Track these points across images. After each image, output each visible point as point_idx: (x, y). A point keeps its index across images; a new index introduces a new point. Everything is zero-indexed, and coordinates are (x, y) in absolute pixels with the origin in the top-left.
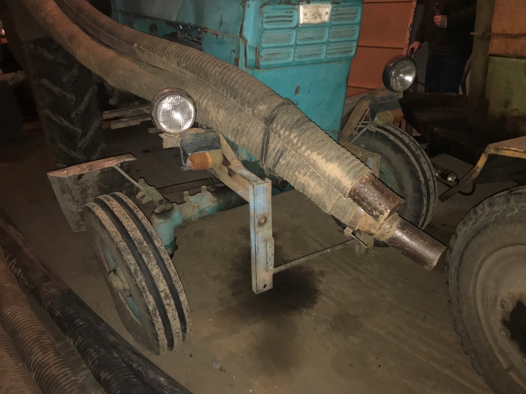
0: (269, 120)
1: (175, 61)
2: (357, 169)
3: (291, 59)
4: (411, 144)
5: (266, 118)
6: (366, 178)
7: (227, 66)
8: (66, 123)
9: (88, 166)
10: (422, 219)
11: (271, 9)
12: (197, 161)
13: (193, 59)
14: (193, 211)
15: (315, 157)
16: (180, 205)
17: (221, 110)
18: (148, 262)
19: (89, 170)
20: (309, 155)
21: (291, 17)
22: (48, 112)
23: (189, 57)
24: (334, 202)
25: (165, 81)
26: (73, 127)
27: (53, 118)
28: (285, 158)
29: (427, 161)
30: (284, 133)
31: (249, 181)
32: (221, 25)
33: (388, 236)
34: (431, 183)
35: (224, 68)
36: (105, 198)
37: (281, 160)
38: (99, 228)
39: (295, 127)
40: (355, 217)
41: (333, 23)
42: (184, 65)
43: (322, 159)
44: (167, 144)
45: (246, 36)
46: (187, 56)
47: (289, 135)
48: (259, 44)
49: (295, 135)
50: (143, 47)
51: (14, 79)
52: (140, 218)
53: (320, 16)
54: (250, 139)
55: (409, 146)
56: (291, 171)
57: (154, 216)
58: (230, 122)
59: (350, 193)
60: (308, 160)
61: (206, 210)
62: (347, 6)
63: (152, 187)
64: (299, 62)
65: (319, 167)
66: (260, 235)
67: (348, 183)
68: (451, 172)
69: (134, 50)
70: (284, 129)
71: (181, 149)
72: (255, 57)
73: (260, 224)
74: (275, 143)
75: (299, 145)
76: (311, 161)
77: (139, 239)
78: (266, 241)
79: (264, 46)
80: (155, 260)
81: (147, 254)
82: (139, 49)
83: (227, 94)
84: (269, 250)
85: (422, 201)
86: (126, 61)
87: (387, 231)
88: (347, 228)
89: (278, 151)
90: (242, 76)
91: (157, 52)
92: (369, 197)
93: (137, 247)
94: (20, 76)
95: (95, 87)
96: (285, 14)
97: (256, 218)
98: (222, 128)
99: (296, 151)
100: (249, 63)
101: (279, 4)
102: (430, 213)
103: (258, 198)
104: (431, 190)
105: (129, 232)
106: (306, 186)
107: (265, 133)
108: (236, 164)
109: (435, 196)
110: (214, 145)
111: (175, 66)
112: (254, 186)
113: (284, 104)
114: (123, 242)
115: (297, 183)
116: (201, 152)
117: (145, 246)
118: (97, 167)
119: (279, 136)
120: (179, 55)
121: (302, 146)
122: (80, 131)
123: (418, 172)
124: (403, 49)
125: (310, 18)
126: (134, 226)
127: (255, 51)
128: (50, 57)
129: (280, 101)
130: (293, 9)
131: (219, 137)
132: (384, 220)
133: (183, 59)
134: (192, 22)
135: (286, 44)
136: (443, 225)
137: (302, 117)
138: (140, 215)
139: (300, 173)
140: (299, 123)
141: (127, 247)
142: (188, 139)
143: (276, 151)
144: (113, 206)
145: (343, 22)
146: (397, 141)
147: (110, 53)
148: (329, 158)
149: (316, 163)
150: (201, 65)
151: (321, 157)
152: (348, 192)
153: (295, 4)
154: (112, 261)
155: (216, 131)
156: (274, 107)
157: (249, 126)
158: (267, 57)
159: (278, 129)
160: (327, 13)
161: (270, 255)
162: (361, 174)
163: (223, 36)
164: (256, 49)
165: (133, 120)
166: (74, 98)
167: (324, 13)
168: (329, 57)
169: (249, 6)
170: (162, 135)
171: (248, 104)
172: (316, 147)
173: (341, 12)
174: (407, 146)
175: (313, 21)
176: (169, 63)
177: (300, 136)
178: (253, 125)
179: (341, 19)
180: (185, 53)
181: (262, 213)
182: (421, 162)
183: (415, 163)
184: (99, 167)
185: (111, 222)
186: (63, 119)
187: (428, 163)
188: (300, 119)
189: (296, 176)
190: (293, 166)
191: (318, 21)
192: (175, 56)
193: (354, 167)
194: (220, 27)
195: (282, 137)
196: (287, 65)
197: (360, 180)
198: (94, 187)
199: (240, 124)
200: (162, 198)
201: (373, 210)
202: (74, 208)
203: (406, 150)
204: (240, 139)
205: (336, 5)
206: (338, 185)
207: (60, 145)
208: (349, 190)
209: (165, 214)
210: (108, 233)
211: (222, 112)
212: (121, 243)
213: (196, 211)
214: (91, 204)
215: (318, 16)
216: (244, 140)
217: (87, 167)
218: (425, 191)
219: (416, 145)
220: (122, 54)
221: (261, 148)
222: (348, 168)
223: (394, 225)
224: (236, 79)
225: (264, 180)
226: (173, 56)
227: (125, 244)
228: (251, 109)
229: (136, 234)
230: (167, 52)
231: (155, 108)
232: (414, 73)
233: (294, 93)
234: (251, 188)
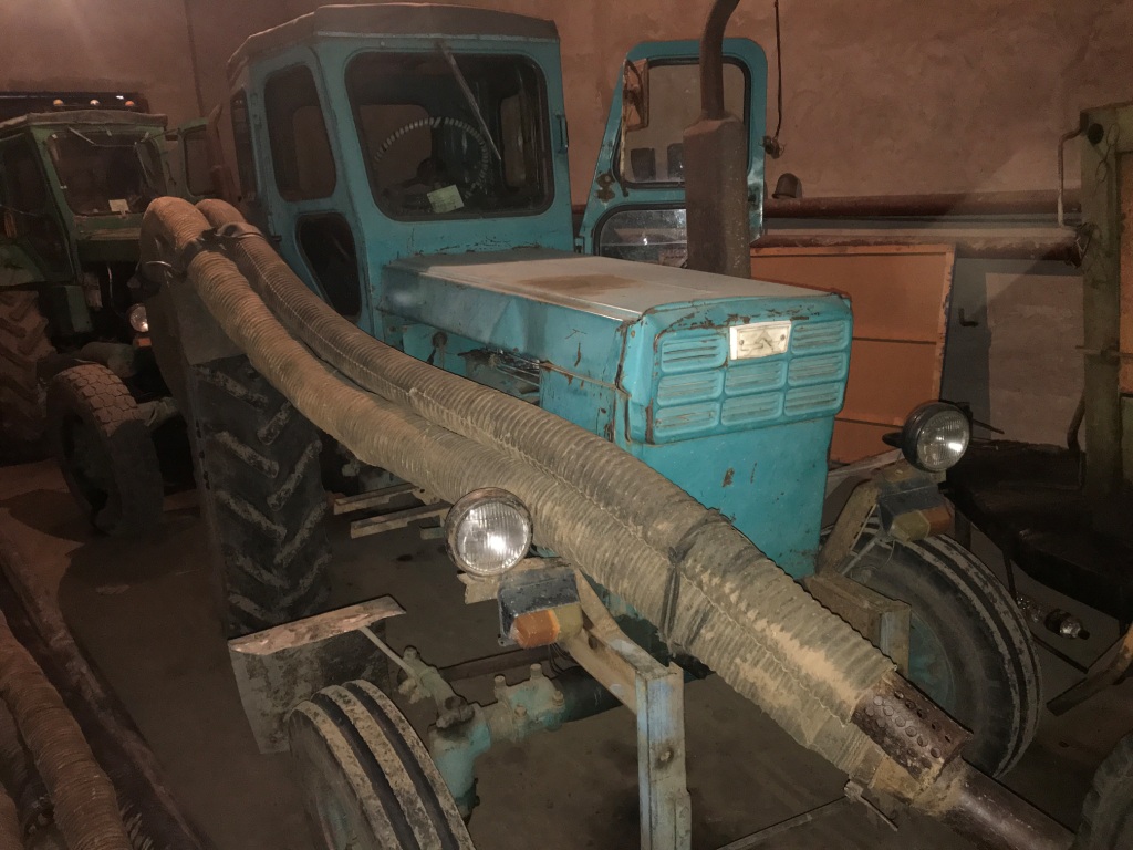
0: (678, 554)
1: (491, 428)
2: (867, 663)
3: (714, 423)
4: (972, 572)
5: (671, 548)
6: (886, 684)
7: (591, 442)
8: (256, 516)
9: (309, 629)
10: (1014, 739)
11: (675, 338)
12: (532, 629)
13: (525, 425)
14: (514, 722)
15: (775, 633)
16: (488, 708)
17: (579, 525)
18: (424, 844)
19: (312, 637)
20: (763, 630)
21: (714, 348)
22: (224, 495)
23: (518, 422)
24: (819, 727)
25: (469, 464)
26: (269, 523)
27: (234, 506)
28: (713, 627)
29: (1011, 609)
30: (710, 580)
31: (636, 668)
32: (578, 361)
33: (944, 807)
34: (1025, 658)
35: (586, 448)
36: (340, 696)
37: (703, 631)
38: (326, 763)
39: (731, 569)
40: (865, 761)
41: (796, 352)
42: (508, 435)
43: (791, 639)
44: (474, 595)
45: (627, 387)
46: (513, 418)
47: (721, 585)
48: (652, 402)
49: (733, 586)
50: (428, 394)
51: (156, 414)
52: (409, 743)
53: (769, 343)
54: (638, 584)
55: (966, 575)
56: (726, 655)
57: (434, 734)
58: (598, 549)
59: (854, 715)
60: (763, 639)
61: (541, 719)
62: (822, 321)
63: (432, 669)
64: (729, 427)
65: (785, 655)
66: (659, 787)
67: (850, 695)
68: (1067, 615)
69: (410, 398)
70: (709, 571)
71: (500, 604)
72: (645, 424)
73: (661, 765)
74: (690, 595)
75: (743, 606)
76: (769, 643)
77: (408, 793)
78: (673, 801)
79: (661, 402)
80: (440, 842)
81: (422, 825)
82: (421, 398)
83: (592, 495)
84: (680, 821)
85: (1007, 698)
86: (392, 418)
87: (940, 795)
88: (851, 784)
89: (697, 612)
90: (622, 463)
91: (455, 408)
92: (896, 728)
93: (402, 812)
94: (165, 407)
95: (318, 444)
96: (701, 344)
97: (651, 751)
98: (580, 559)
99: (737, 619)
100: (632, 432)
101: (691, 328)
102: (1030, 726)
103: (655, 707)
104: (1027, 675)
105: (387, 777)
106: (760, 689)
107: (671, 578)
108: (606, 628)
109: (1037, 685)
110: (563, 593)
111: (489, 435)
112: (646, 682)
113: (706, 522)
114: (375, 799)
115: (738, 681)
116: (538, 610)
117: (420, 809)
118: (327, 632)
119: (700, 585)
120: (500, 415)
121: (748, 609)
122: (282, 531)
123: (992, 633)
124: (934, 343)
125: (750, 348)
126: (398, 763)
127: (645, 413)
128: (240, 391)
129: (699, 515)
130: (718, 334)
131: (573, 576)
132: (932, 781)
133: (505, 425)
134: (522, 348)
135: (704, 397)
136: (1064, 745)
137: (745, 548)
138: (410, 736)
139: (745, 660)
140: (740, 562)
141: (382, 811)
142: (514, 583)
143: (693, 611)
144: (356, 716)
145: (813, 350)
146: (941, 566)
147: (363, 401)
148: (807, 636)
149: (779, 646)
150: (542, 438)
151: (789, 635)
152: (851, 713)
153: (721, 326)
154: (340, 827)
155: (568, 562)
156: (689, 527)
157: (635, 557)
158: (668, 422)
159: (697, 570)
160: (783, 338)
161: (682, 832)
162: (875, 675)
163: (583, 382)
164: (647, 410)
165: (395, 519)
166: (277, 468)
167: (778, 338)
168: (789, 413)
169: (633, 334)
170: (463, 577)
171: (635, 518)
172: (778, 614)
173: (810, 333)
174: (963, 574)
175: (756, 354)
176: (479, 429)
177: (743, 588)
178: (644, 555)
179: (810, 345)
180: (510, 413)
181: (664, 741)
182: (997, 612)
183: (985, 614)
184: (332, 632)
185: (352, 754)
186: (252, 510)
187: (1013, 613)
188: (741, 552)
189: (736, 665)
190: (729, 644)
191: (767, 351)
192: (491, 418)
193: (858, 661)
194: (576, 364)
195: (705, 588)
196: (707, 434)
197: (875, 688)
198: (312, 663)
199: (617, 553)
200: (451, 694)
201: (907, 756)
202: (270, 706)
203: (963, 586)
204: (617, 582)
205: (800, 321)
206: (828, 697)
207: (242, 559)
208: (853, 709)
209: (456, 730)
210: (345, 775)
211: (581, 528)
212: (372, 802)
213: (521, 722)
214: (310, 708)
215: (765, 344)
216: (626, 585)
217: (308, 631)
218: (1013, 677)
219: (983, 573)
220: (384, 401)
221: (661, 604)
222: (848, 663)
223: (953, 783)
224: (609, 468)
225: (667, 665)
226: (488, 418)
227: (379, 803)
228: (640, 527)
229: (402, 782)
230: (475, 408)
231: (454, 529)
232: (966, 434)
233: (722, 482)
234: (640, 684)
